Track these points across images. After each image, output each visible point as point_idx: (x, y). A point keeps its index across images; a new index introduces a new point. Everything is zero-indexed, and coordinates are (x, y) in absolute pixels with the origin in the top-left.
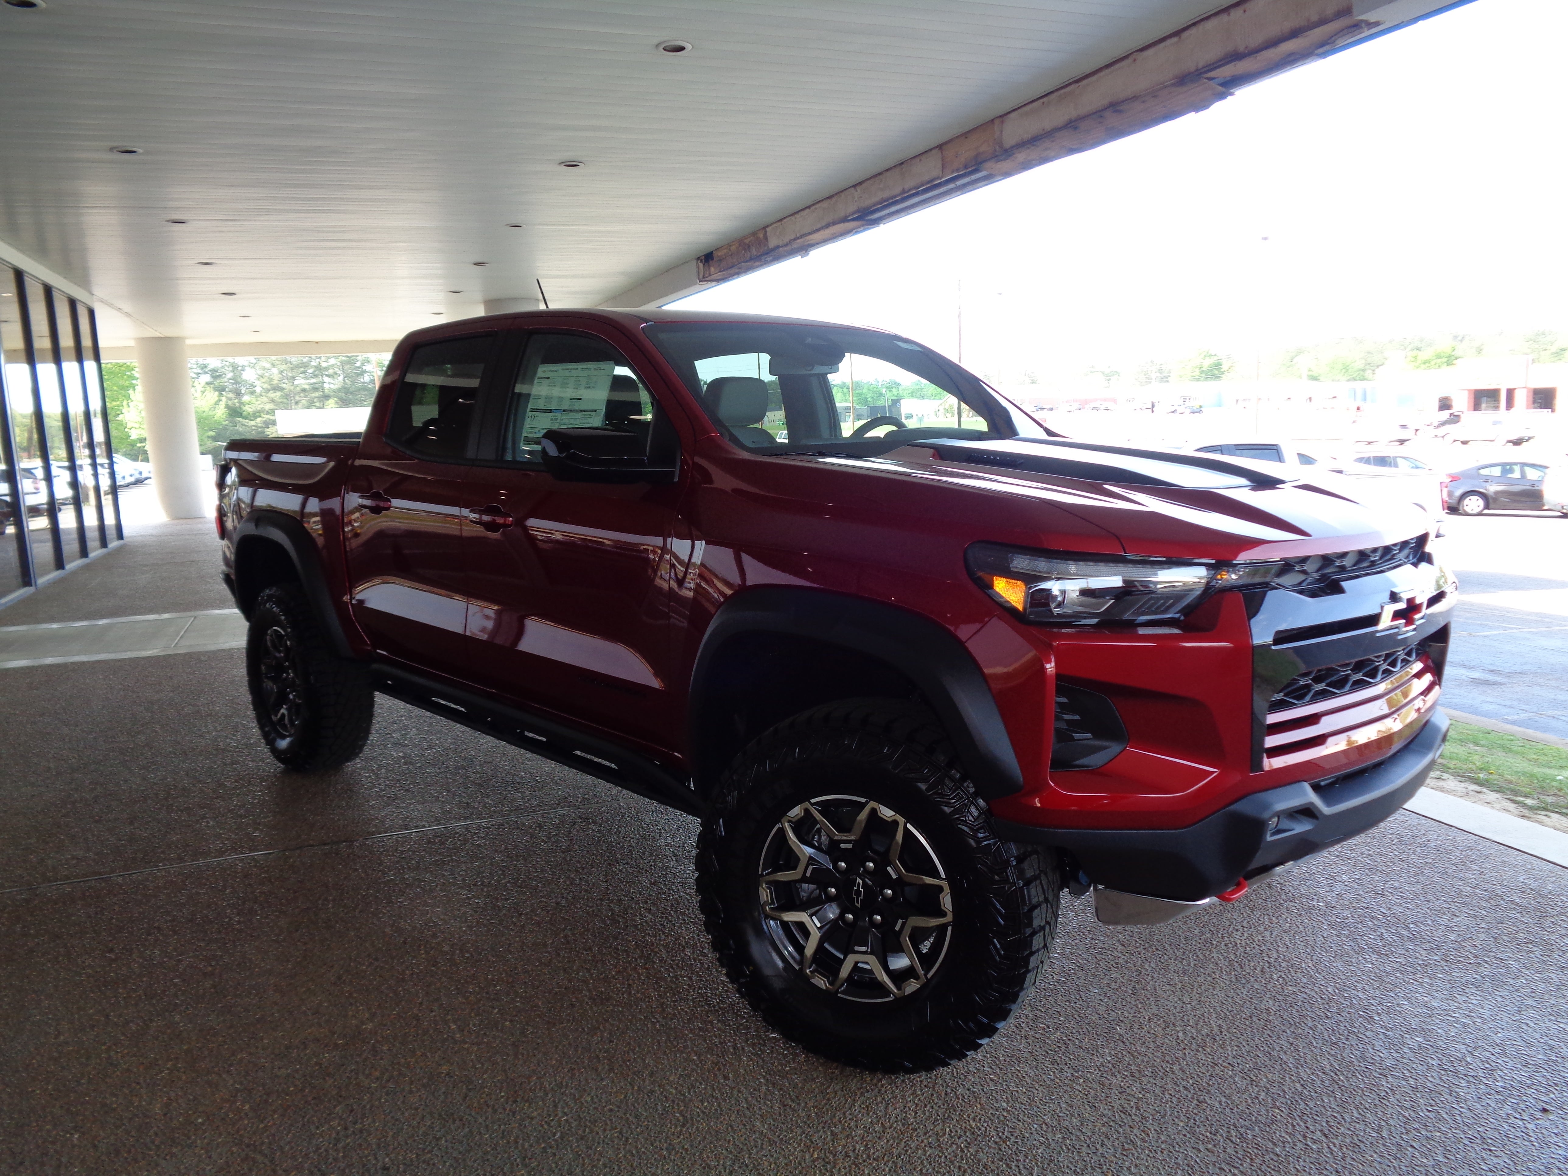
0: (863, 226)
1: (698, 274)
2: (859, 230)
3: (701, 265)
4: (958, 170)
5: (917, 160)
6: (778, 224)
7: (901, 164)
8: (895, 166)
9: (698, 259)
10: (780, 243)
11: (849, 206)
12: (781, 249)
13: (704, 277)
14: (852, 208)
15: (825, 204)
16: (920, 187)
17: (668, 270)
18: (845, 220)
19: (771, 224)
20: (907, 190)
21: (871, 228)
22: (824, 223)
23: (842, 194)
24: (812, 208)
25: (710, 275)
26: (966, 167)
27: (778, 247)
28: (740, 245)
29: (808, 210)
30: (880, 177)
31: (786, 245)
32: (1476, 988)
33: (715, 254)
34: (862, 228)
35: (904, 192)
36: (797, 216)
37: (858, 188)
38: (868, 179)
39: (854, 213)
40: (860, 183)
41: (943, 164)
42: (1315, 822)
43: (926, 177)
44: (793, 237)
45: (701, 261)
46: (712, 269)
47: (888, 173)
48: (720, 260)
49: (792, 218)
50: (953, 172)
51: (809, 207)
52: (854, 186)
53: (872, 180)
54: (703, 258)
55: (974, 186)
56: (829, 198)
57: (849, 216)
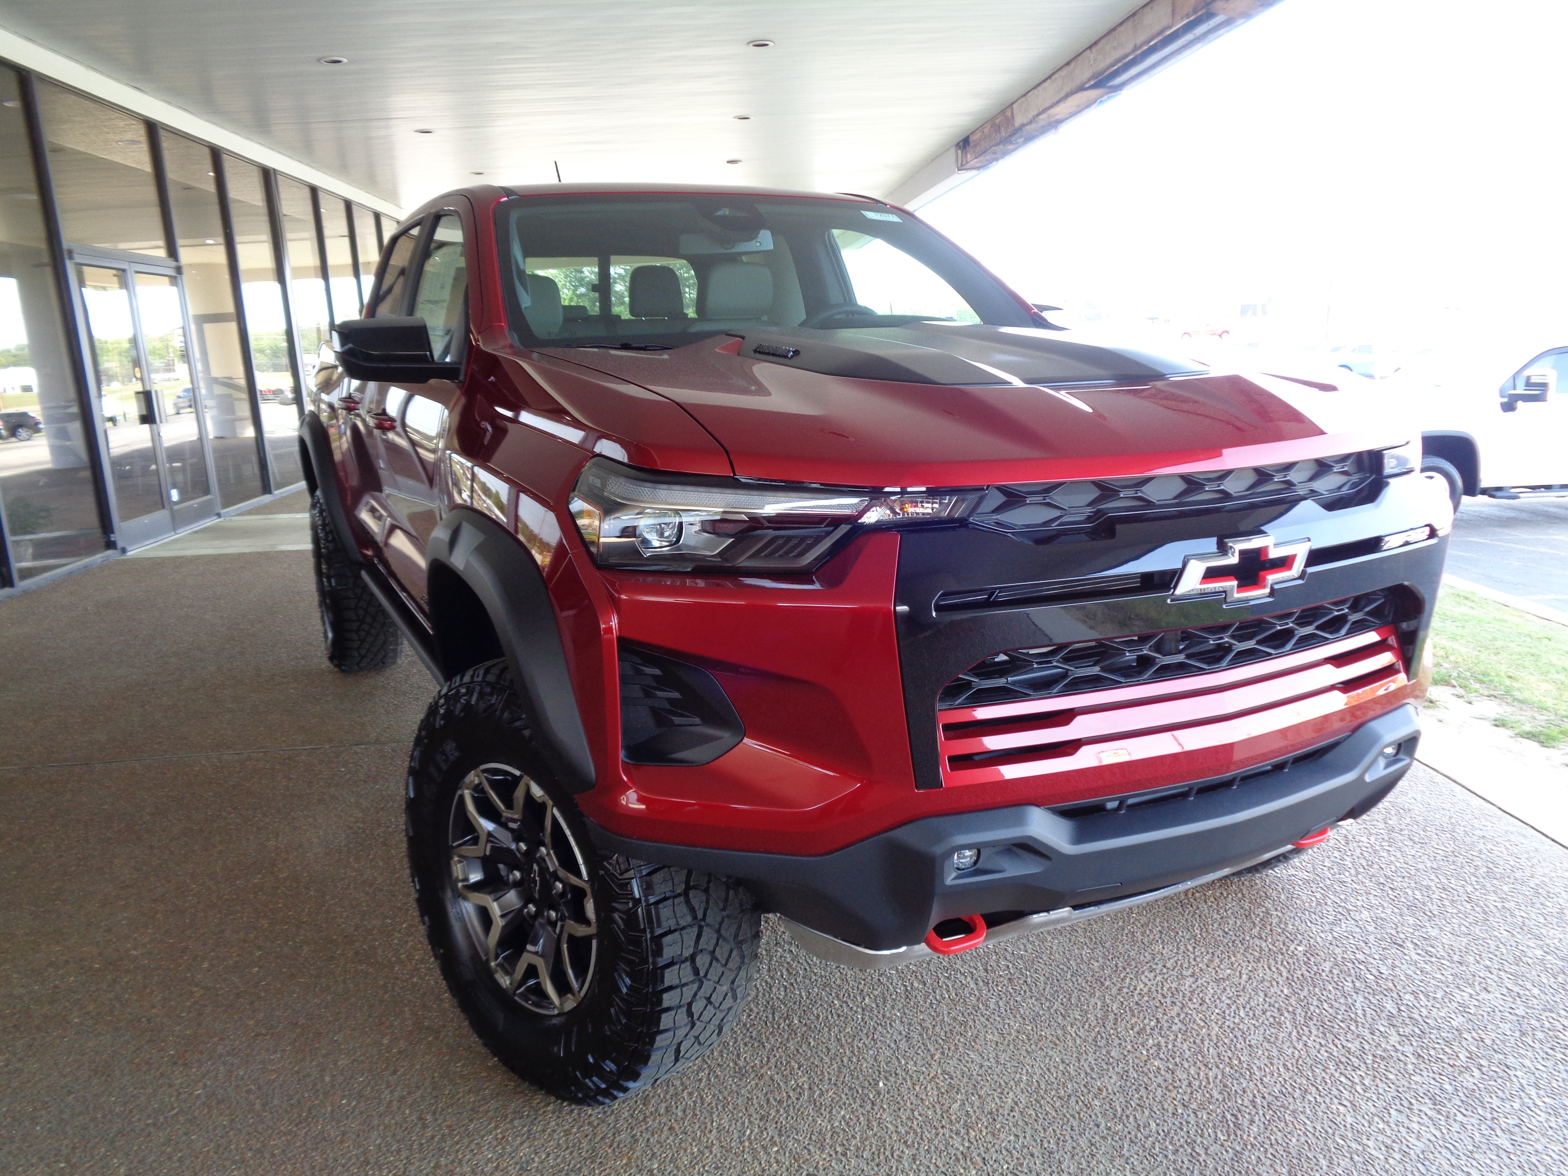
0: (1106, 93)
1: (957, 161)
2: (1103, 99)
3: (959, 152)
4: (1188, 16)
5: (1148, 8)
6: (1024, 99)
7: (1134, 15)
8: (1127, 19)
9: (958, 144)
10: (1025, 121)
11: (1083, 72)
12: (1028, 127)
13: (962, 165)
14: (1087, 74)
15: (1063, 73)
16: (1150, 41)
17: (932, 161)
18: (1082, 88)
19: (1017, 100)
20: (1138, 45)
21: (1114, 96)
22: (1062, 94)
23: (1080, 58)
24: (1054, 77)
25: (967, 162)
26: (1195, 11)
27: (1023, 125)
28: (992, 127)
29: (1049, 81)
30: (1114, 33)
31: (1030, 123)
32: (1435, 1104)
33: (973, 139)
34: (1106, 97)
35: (1136, 48)
36: (1040, 88)
37: (1094, 49)
38: (1102, 38)
39: (1089, 80)
40: (1096, 43)
41: (1173, 10)
42: (1047, 863)
43: (1157, 28)
44: (1035, 113)
45: (960, 148)
46: (969, 156)
47: (1122, 28)
48: (975, 146)
49: (1035, 91)
50: (1182, 19)
51: (1050, 77)
52: (1090, 47)
53: (1106, 40)
54: (961, 144)
55: (1216, 34)
56: (1068, 63)
57: (1086, 83)
